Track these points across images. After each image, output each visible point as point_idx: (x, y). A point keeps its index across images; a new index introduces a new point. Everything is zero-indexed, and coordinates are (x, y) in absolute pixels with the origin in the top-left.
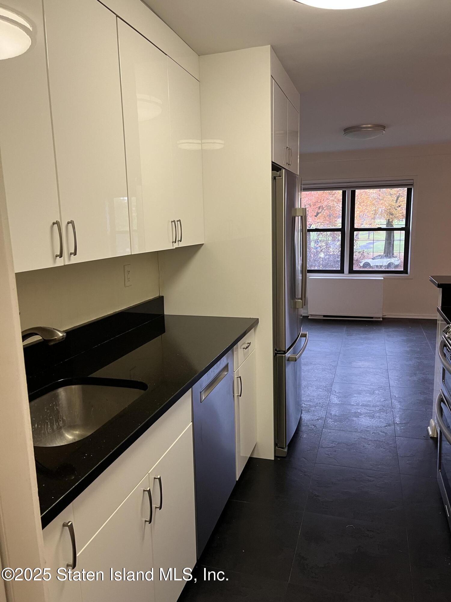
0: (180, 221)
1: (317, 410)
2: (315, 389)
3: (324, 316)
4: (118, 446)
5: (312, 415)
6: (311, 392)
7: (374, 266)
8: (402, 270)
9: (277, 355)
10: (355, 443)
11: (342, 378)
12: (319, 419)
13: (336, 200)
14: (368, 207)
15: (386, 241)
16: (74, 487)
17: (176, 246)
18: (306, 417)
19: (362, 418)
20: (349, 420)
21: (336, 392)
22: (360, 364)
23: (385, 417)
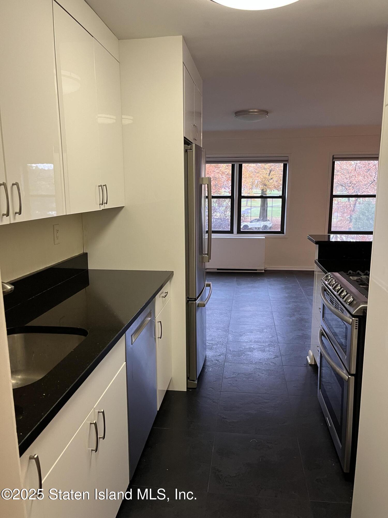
0: (105, 185)
1: (219, 348)
2: (215, 330)
3: (218, 269)
4: (72, 384)
5: (215, 352)
6: (212, 333)
7: (254, 228)
8: (280, 230)
9: (189, 302)
10: (252, 373)
11: (236, 320)
12: (221, 355)
13: (220, 172)
14: (247, 179)
15: (261, 207)
16: (39, 423)
17: (102, 207)
18: (209, 354)
19: (256, 352)
20: (245, 354)
21: (232, 331)
22: (249, 308)
23: (273, 351)
